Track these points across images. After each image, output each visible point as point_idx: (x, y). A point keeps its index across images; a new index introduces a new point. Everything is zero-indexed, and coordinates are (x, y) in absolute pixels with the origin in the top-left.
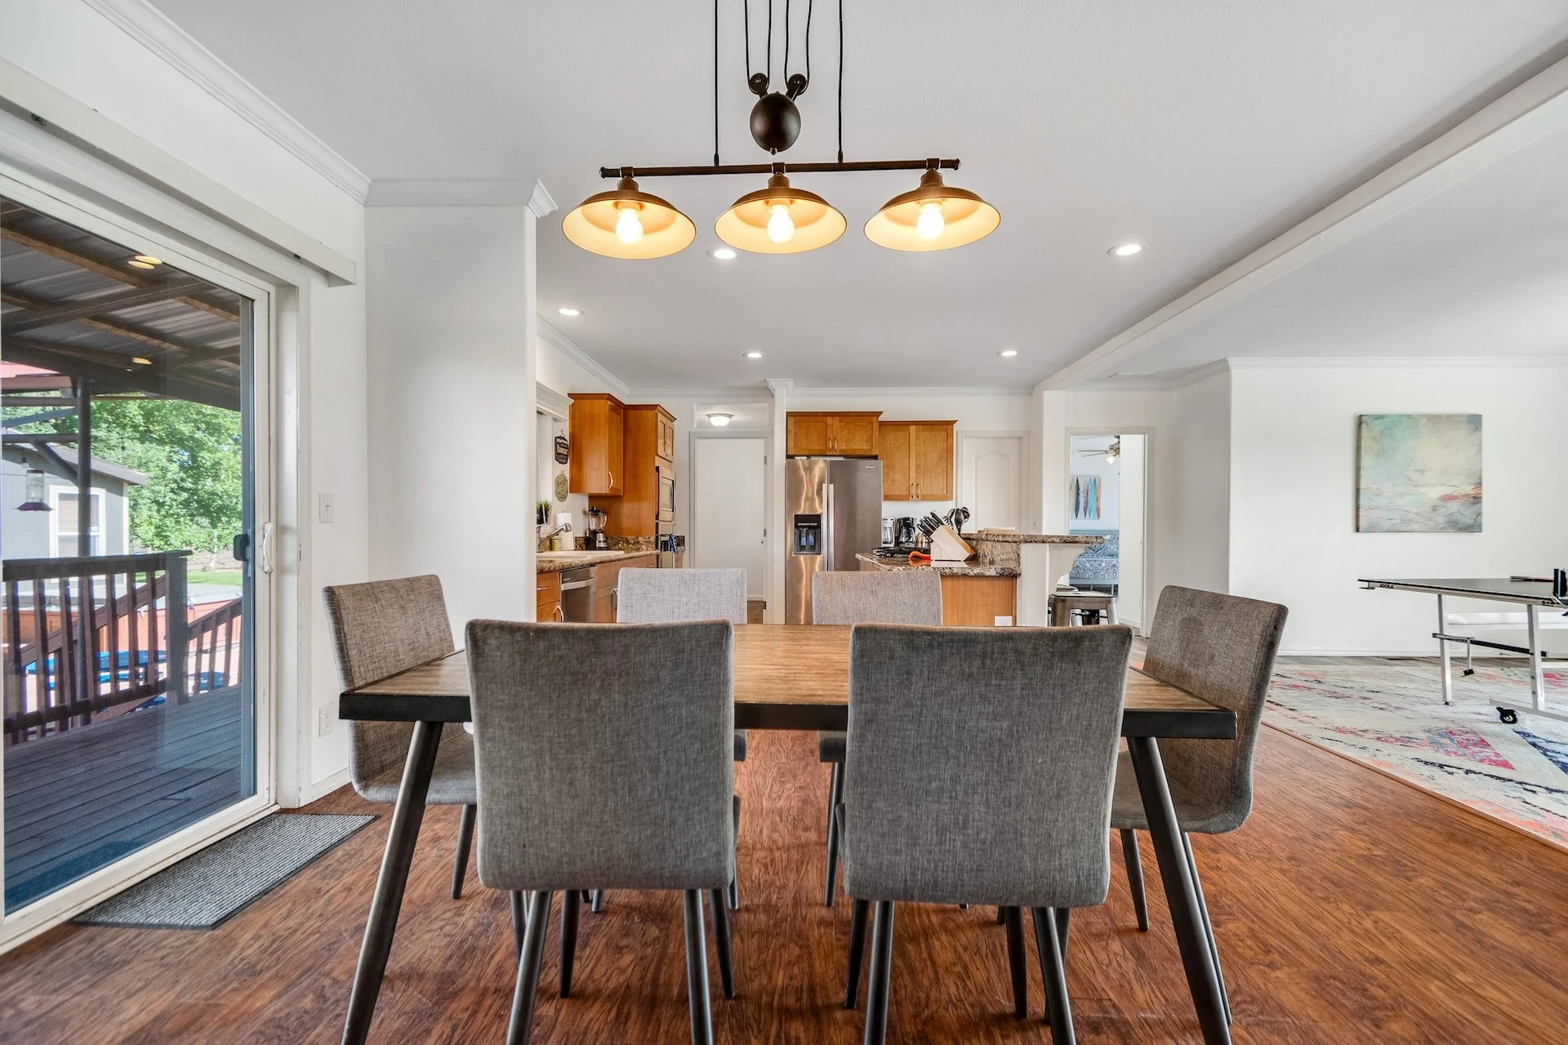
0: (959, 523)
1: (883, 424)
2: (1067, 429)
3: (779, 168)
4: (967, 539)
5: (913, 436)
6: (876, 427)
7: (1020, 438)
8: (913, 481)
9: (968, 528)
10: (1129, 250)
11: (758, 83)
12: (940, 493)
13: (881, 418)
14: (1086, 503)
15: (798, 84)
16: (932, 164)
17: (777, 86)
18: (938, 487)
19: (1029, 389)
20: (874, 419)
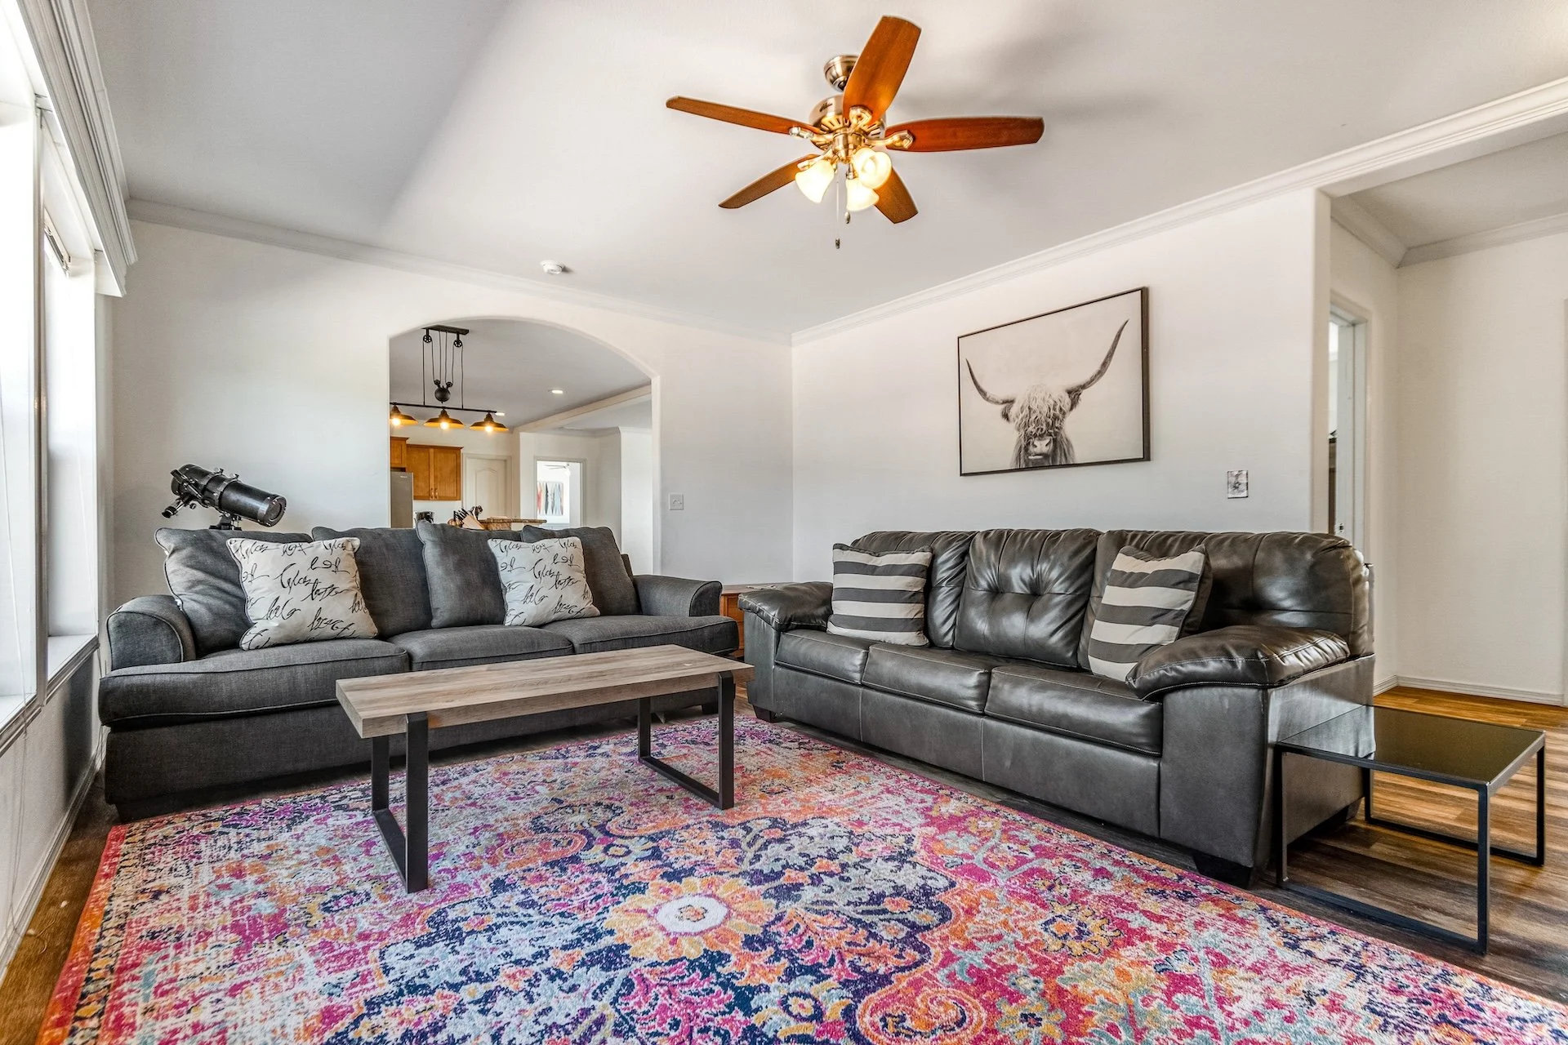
0: (477, 514)
1: (409, 446)
2: (535, 457)
3: (444, 408)
4: (482, 522)
5: (432, 456)
6: (404, 448)
7: (505, 461)
8: (432, 486)
9: (482, 517)
10: (558, 392)
11: (437, 383)
12: (452, 495)
13: (408, 442)
14: (553, 503)
15: (449, 385)
16: (489, 411)
17: (443, 384)
18: (450, 490)
19: (510, 429)
20: (403, 443)
